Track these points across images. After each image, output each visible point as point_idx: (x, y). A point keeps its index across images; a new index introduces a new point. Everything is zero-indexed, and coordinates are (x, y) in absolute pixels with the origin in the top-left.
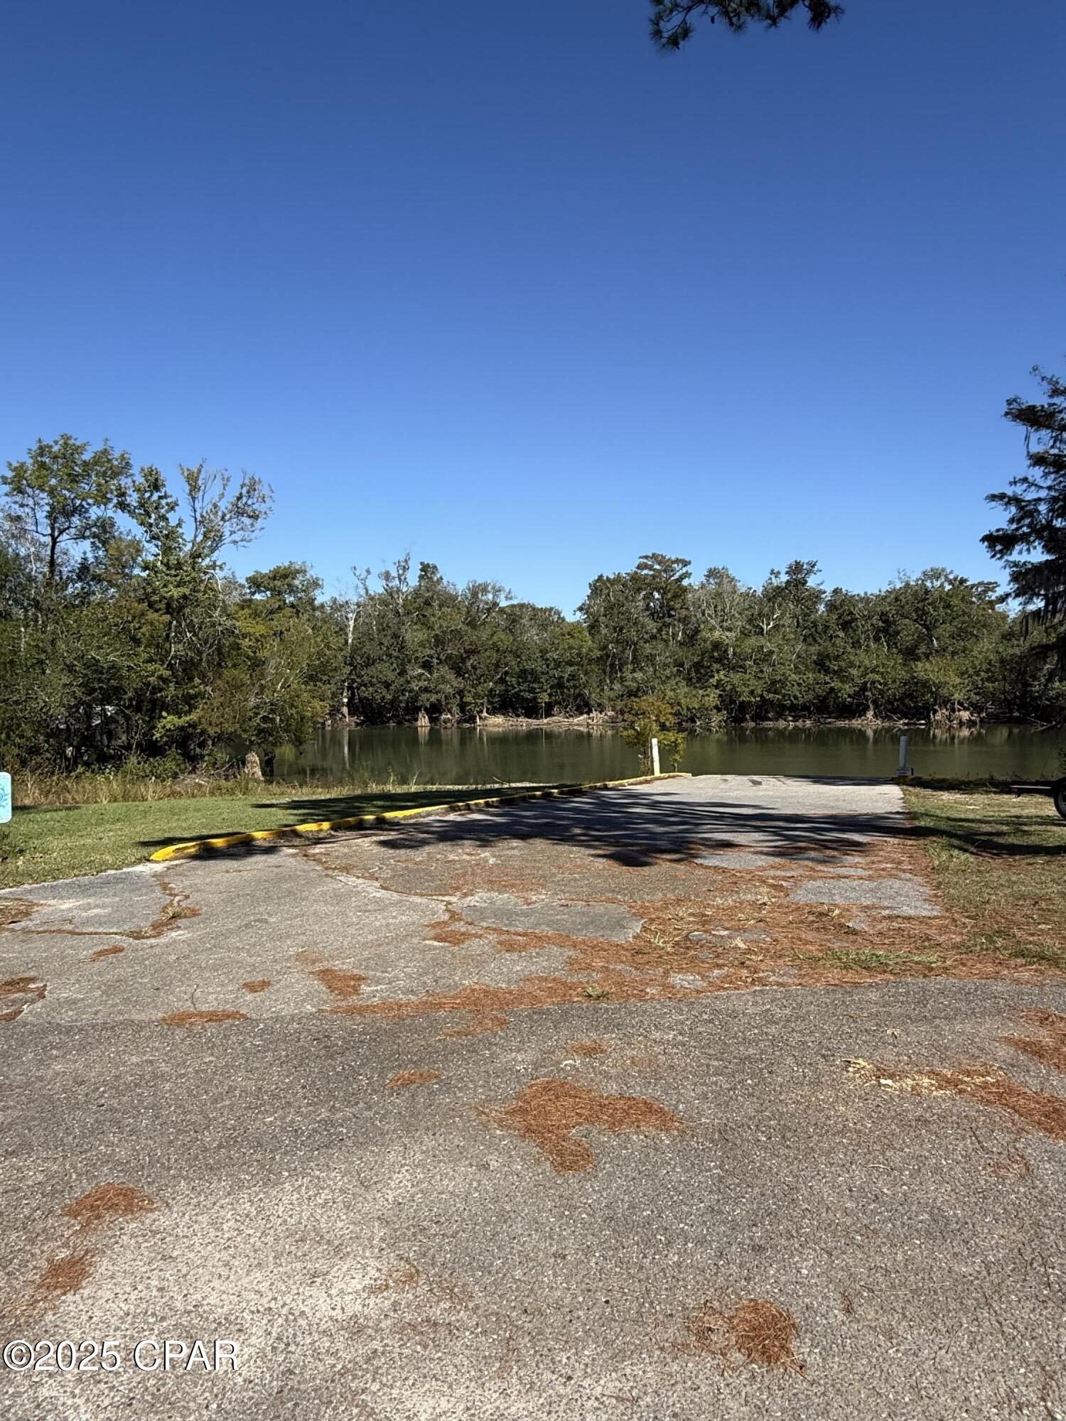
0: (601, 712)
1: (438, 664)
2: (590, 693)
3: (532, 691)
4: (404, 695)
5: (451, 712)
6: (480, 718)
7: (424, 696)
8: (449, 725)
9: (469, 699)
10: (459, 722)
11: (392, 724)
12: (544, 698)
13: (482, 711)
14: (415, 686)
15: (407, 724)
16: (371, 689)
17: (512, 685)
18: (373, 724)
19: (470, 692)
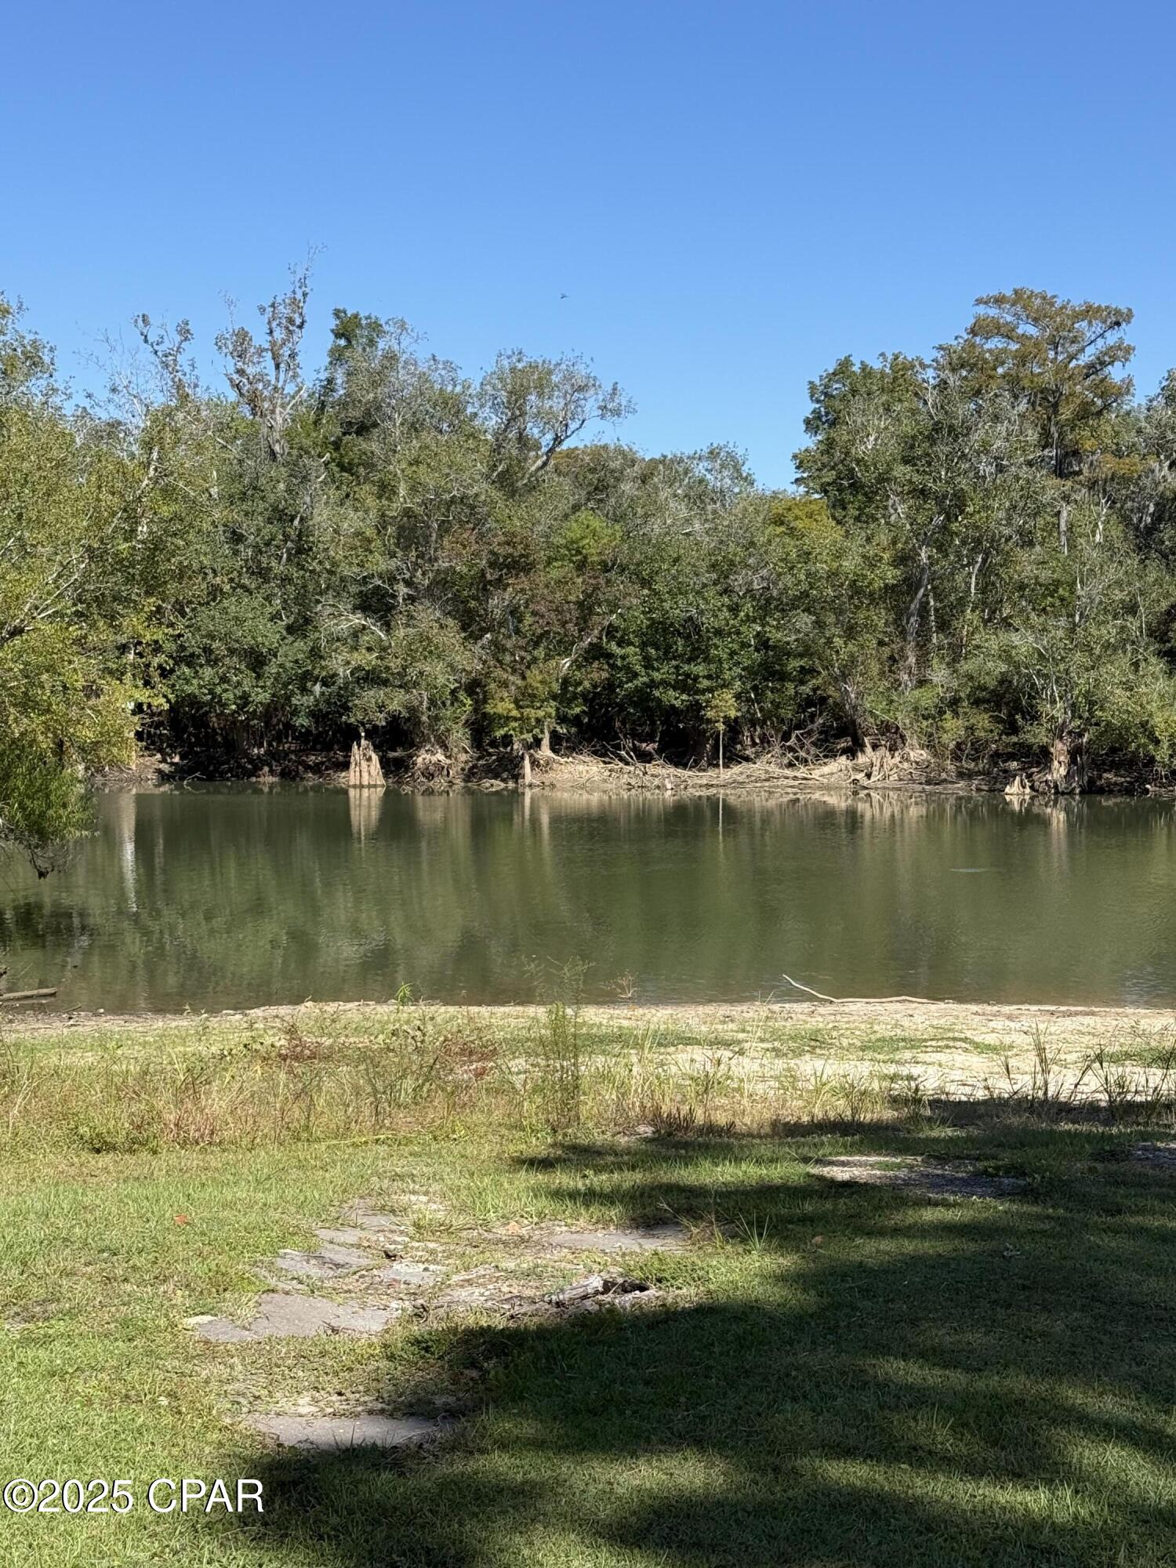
0: (892, 749)
1: (411, 599)
2: (860, 695)
3: (686, 684)
4: (304, 690)
5: (445, 747)
6: (535, 763)
7: (370, 697)
8: (439, 783)
9: (501, 705)
10: (470, 775)
11: (267, 779)
12: (724, 706)
13: (538, 742)
14: (340, 664)
15: (311, 779)
16: (208, 672)
17: (628, 669)
18: (211, 778)
19: (505, 684)
